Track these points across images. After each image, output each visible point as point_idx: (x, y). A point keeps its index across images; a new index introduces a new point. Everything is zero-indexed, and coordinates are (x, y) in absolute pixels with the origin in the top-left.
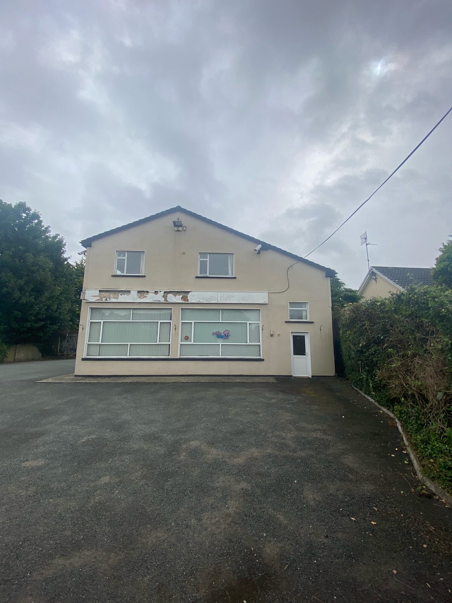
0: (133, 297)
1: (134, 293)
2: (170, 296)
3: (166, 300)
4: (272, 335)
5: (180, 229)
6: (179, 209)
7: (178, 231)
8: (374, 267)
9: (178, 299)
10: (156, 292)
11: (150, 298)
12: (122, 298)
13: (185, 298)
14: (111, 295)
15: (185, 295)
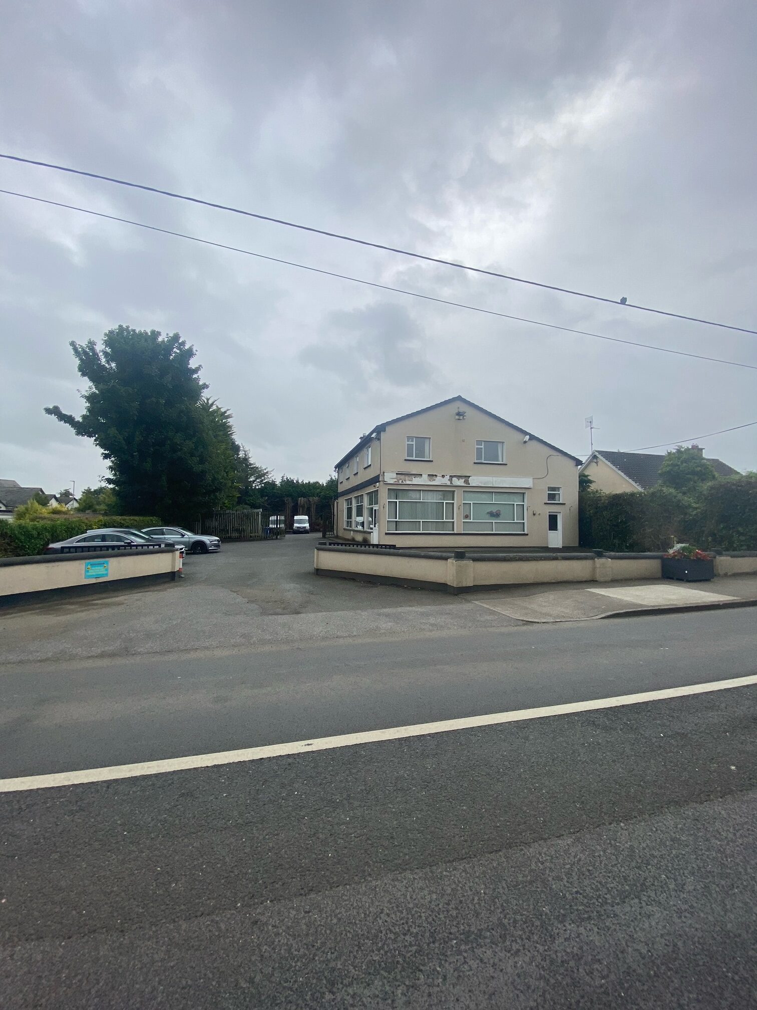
0: (424, 480)
1: (425, 477)
2: (454, 479)
3: (451, 483)
4: (534, 514)
5: (461, 418)
6: (459, 398)
7: (459, 419)
8: (596, 451)
9: (461, 482)
10: (443, 476)
11: (438, 481)
12: (416, 481)
13: (467, 482)
14: (407, 478)
15: (467, 478)
